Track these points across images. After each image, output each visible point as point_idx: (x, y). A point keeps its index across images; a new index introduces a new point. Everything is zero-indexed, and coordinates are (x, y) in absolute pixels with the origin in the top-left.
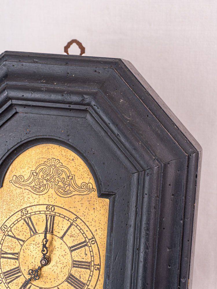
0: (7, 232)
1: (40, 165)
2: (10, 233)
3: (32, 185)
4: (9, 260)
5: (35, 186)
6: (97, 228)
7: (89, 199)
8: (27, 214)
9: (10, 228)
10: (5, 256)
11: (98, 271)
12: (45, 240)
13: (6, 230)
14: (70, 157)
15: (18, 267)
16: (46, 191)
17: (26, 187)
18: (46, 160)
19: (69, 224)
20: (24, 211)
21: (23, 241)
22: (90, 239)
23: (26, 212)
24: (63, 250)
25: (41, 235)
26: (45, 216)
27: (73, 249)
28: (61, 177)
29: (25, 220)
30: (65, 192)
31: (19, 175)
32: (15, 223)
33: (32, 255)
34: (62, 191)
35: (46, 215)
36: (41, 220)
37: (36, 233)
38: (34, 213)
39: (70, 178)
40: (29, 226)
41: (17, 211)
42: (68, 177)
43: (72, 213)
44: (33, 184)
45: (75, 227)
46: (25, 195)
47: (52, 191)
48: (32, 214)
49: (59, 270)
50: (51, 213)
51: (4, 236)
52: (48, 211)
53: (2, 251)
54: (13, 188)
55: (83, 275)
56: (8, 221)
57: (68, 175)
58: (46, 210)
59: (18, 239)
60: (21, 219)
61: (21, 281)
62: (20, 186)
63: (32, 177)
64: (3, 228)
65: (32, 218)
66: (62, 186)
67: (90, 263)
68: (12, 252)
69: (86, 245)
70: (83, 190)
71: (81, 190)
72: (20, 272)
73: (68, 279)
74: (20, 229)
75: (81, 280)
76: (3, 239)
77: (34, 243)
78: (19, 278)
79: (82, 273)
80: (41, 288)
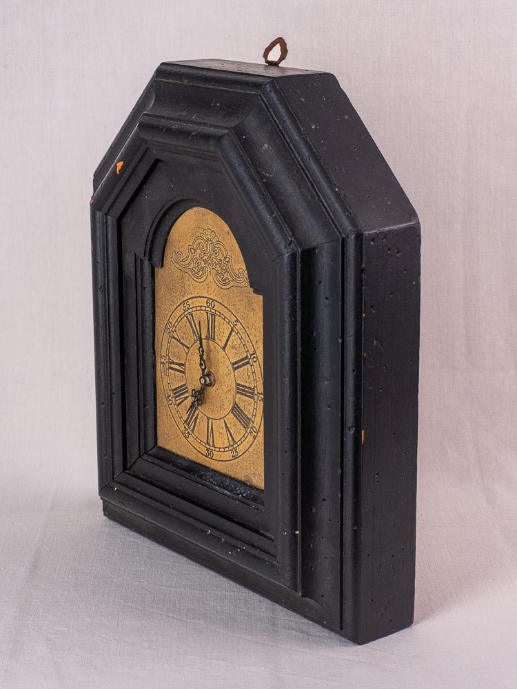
0: (172, 333)
1: (197, 239)
2: (175, 335)
4: (176, 373)
5: (194, 269)
6: (258, 339)
8: (189, 309)
9: (174, 327)
10: (173, 366)
12: (201, 349)
13: (171, 329)
14: (225, 229)
15: (185, 384)
17: (185, 270)
18: (202, 231)
19: (230, 329)
20: (185, 305)
21: (188, 348)
22: (251, 355)
23: (188, 306)
24: (226, 367)
25: (204, 341)
27: (237, 366)
28: (218, 258)
29: (187, 317)
31: (178, 250)
32: (178, 321)
34: (220, 279)
35: (207, 313)
36: (203, 319)
38: (195, 309)
39: (227, 260)
40: (192, 327)
41: (179, 303)
42: (225, 259)
43: (232, 313)
44: (192, 266)
45: (236, 334)
46: (185, 280)
47: (210, 278)
48: (193, 309)
50: (212, 310)
51: (170, 338)
52: (208, 307)
53: (169, 358)
54: (173, 269)
55: (247, 405)
56: (172, 317)
57: (225, 256)
58: (206, 305)
59: (182, 344)
60: (183, 315)
62: (180, 268)
63: (190, 256)
64: (168, 327)
65: (194, 315)
66: (220, 271)
67: (253, 389)
68: (178, 361)
69: (248, 363)
70: (241, 279)
71: (238, 279)
72: (187, 391)
73: (233, 409)
74: (184, 330)
75: (246, 413)
76: (169, 341)
78: (186, 400)
79: (246, 403)
80: (208, 418)
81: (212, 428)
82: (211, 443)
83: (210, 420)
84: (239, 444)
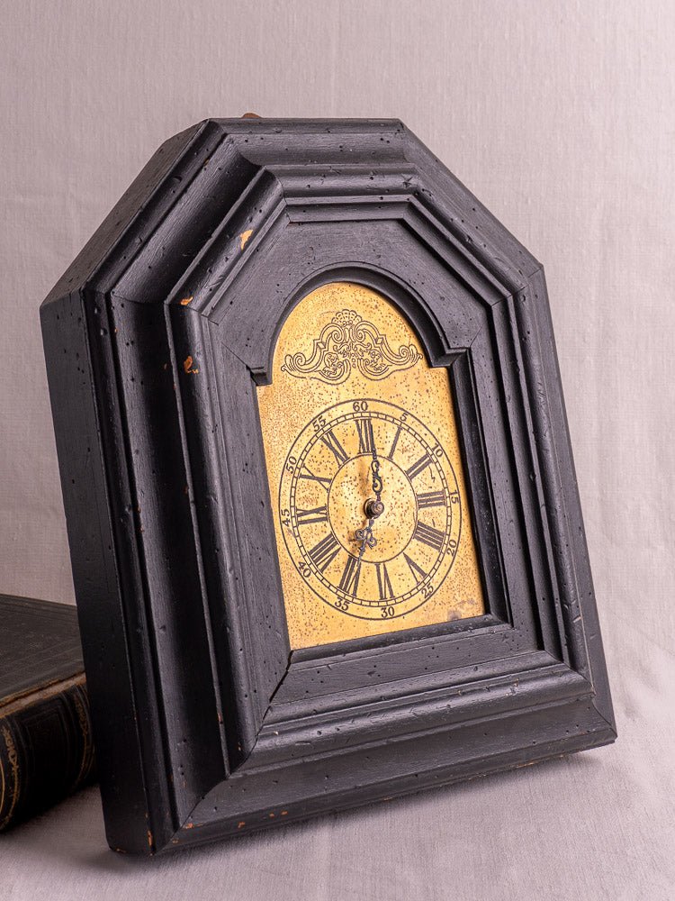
0: (297, 470)
1: (327, 327)
2: (304, 472)
3: (321, 368)
4: (313, 525)
5: (327, 369)
6: (440, 426)
7: (417, 375)
8: (325, 426)
9: (301, 461)
10: (304, 518)
11: (457, 504)
13: (294, 466)
14: (371, 303)
15: (331, 535)
16: (346, 375)
17: (312, 375)
18: (334, 315)
19: (396, 429)
20: (318, 423)
21: (329, 481)
22: (434, 449)
23: (322, 423)
24: (396, 480)
25: (354, 461)
26: (354, 422)
27: (411, 474)
28: (365, 343)
29: (323, 439)
30: (377, 369)
31: (295, 352)
32: (307, 449)
33: (349, 504)
34: (372, 369)
35: (357, 421)
36: (349, 432)
37: (346, 459)
38: (335, 422)
39: (380, 341)
40: (332, 449)
41: (305, 424)
42: (376, 340)
43: (397, 407)
44: (323, 365)
45: (406, 432)
46: (313, 390)
47: (355, 372)
48: (332, 424)
49: (398, 519)
50: (363, 414)
51: (295, 479)
52: (357, 412)
53: (297, 510)
54: (290, 380)
55: (436, 517)
56: (294, 448)
57: (375, 337)
58: (354, 411)
59: (319, 480)
60: (315, 438)
61: (342, 558)
62: (302, 375)
63: (318, 353)
64: (290, 465)
65: (334, 431)
66: (370, 359)
67: (443, 492)
68: (314, 507)
69: (431, 461)
70: (403, 359)
71: (401, 360)
72: (336, 543)
73: (416, 532)
74: (319, 458)
75: (437, 528)
76: (294, 485)
77: (348, 479)
78: (337, 556)
79: (434, 515)
80: (377, 564)
81: (386, 575)
82: (388, 596)
83: (381, 566)
84: (431, 575)
